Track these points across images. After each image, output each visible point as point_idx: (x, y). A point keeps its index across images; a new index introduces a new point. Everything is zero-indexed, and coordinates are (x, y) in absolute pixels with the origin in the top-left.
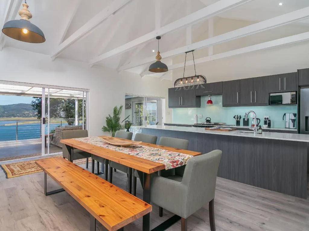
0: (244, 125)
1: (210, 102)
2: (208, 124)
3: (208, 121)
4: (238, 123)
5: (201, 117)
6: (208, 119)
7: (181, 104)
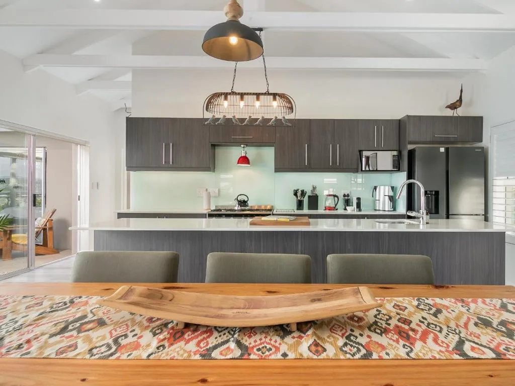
0: (310, 208)
1: (244, 160)
2: (243, 210)
3: (243, 203)
4: (300, 205)
5: (218, 195)
6: (241, 198)
7: (167, 162)
